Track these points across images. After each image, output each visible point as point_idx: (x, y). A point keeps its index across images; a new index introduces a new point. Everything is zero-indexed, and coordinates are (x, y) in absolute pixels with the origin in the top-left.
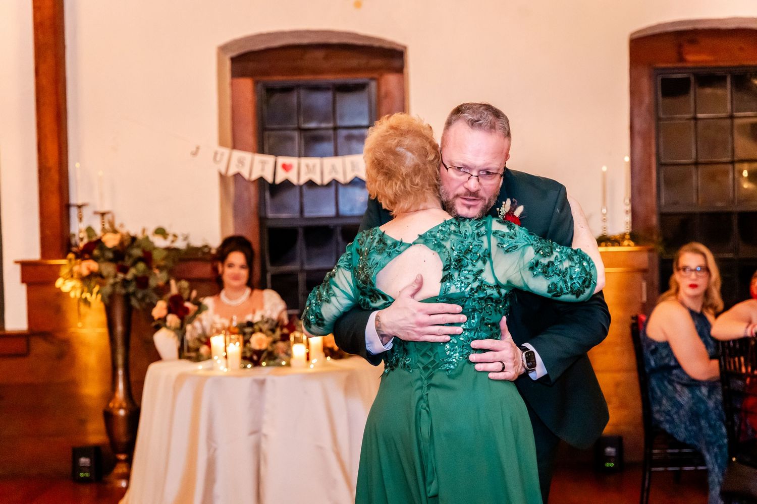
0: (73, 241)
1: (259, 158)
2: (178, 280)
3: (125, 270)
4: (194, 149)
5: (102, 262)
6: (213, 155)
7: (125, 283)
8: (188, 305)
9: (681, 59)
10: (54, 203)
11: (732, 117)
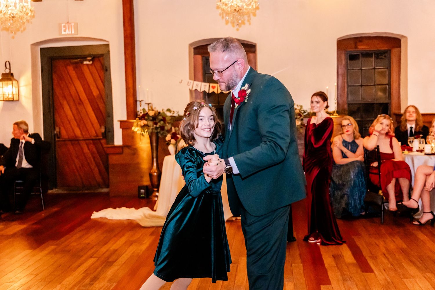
0: (138, 113)
1: (204, 84)
2: (175, 127)
3: (156, 124)
4: (181, 81)
5: (149, 121)
6: (187, 83)
7: (156, 128)
8: (178, 136)
9: (356, 48)
10: (131, 100)
11: (375, 69)
